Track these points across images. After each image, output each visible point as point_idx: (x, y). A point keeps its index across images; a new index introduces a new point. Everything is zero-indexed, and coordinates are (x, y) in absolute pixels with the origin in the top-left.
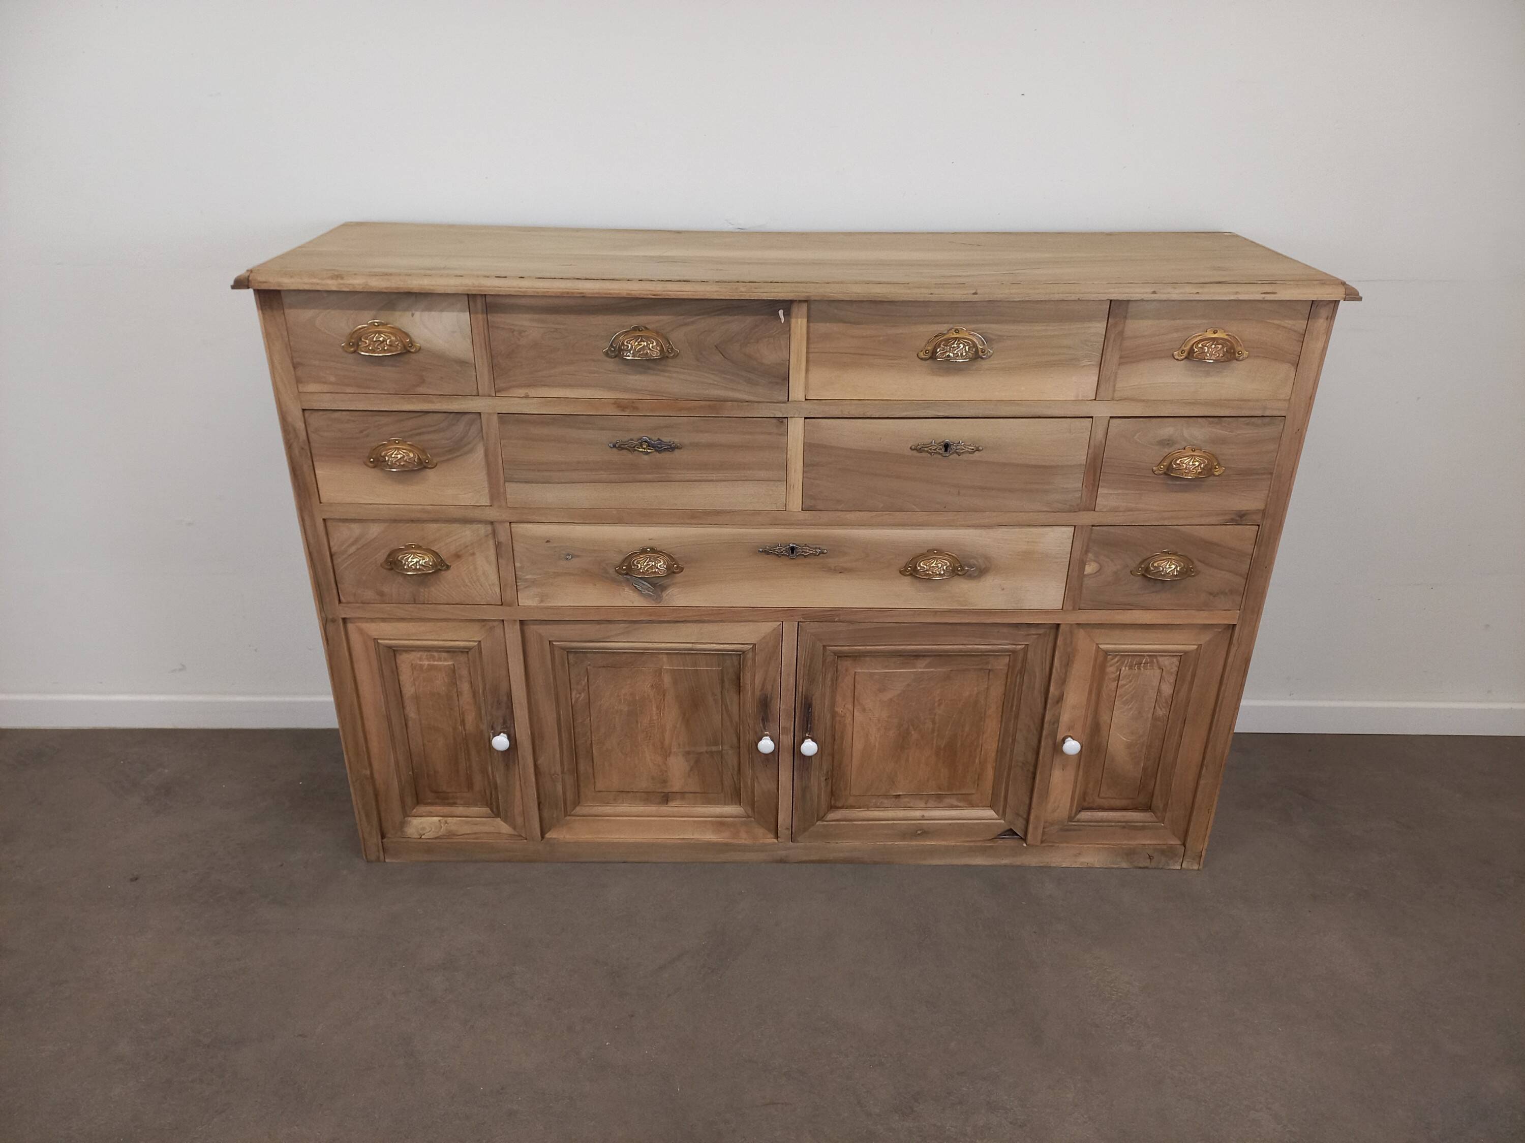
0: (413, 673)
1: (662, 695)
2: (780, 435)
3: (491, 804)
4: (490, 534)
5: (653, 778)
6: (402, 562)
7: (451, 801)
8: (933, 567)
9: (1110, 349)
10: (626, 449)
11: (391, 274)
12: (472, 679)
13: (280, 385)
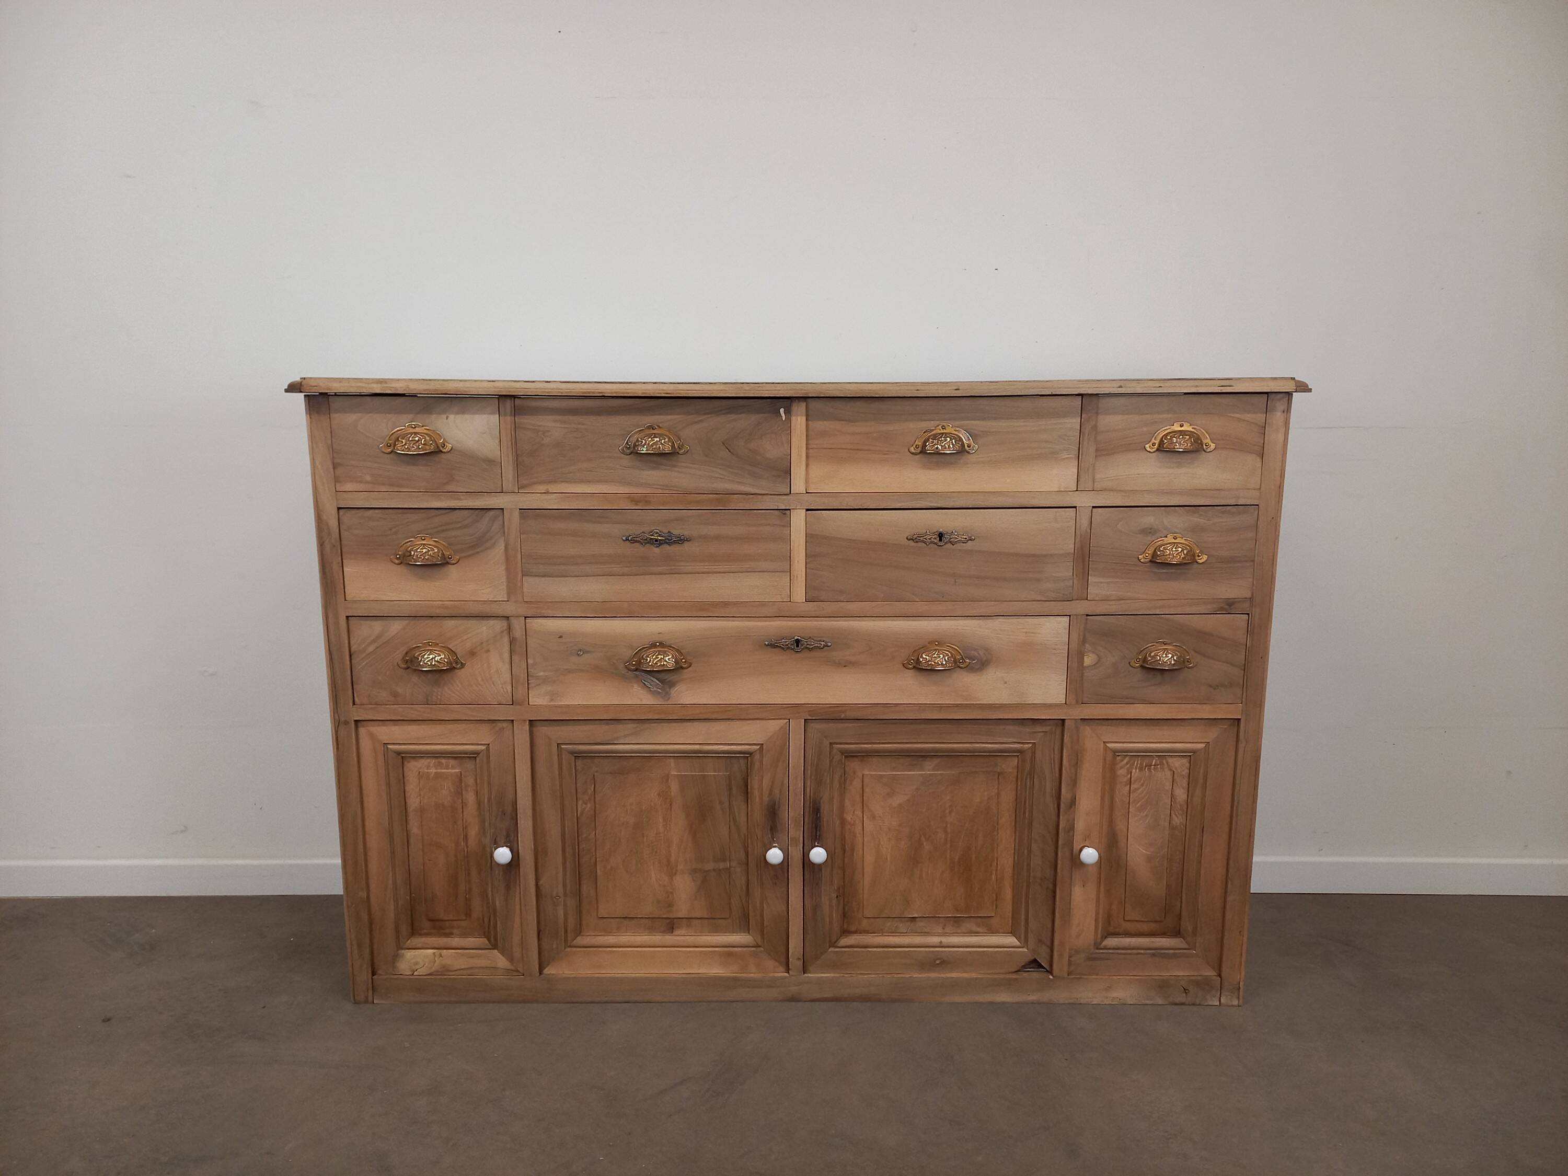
0: (419, 782)
1: (669, 805)
2: (784, 526)
3: (489, 932)
4: (506, 630)
5: (658, 902)
6: (418, 659)
7: (447, 931)
8: (935, 657)
9: (1085, 443)
10: (639, 542)
12: (478, 788)
13: (319, 483)
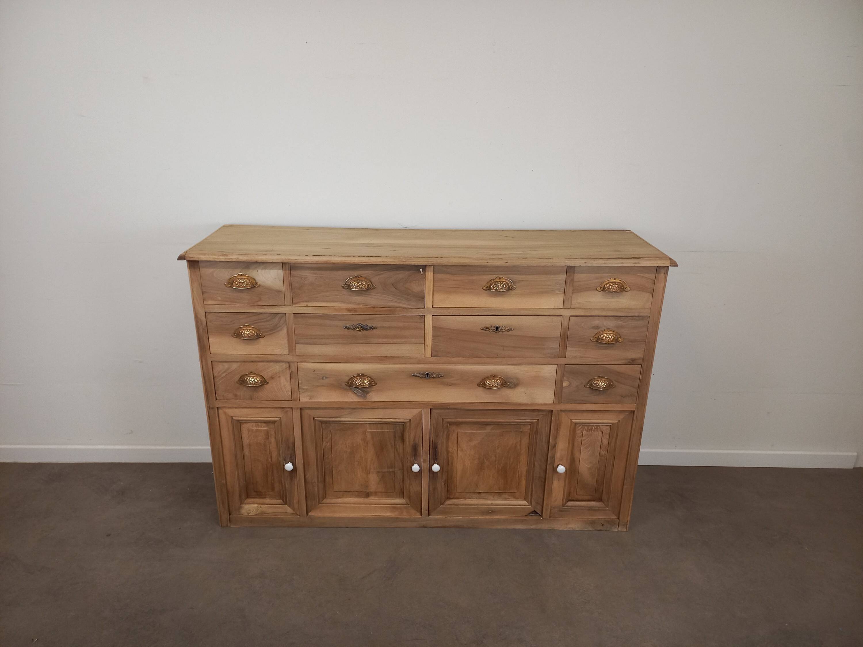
0: (248, 433)
1: (366, 444)
2: (421, 323)
3: (283, 497)
4: (288, 367)
5: (361, 485)
6: (247, 381)
7: (263, 496)
8: (493, 383)
9: (568, 286)
10: (351, 329)
11: (248, 254)
12: (276, 436)
13: (196, 301)
